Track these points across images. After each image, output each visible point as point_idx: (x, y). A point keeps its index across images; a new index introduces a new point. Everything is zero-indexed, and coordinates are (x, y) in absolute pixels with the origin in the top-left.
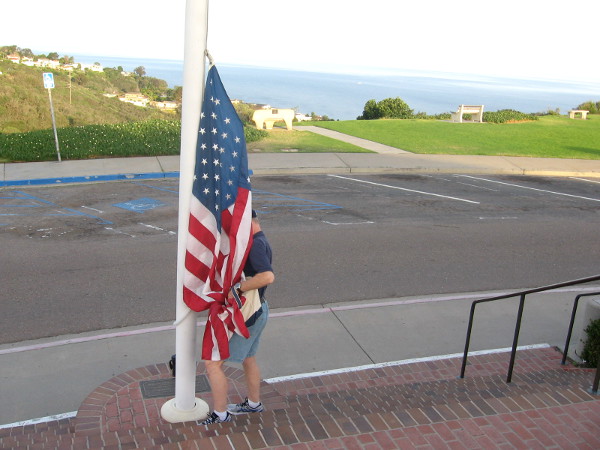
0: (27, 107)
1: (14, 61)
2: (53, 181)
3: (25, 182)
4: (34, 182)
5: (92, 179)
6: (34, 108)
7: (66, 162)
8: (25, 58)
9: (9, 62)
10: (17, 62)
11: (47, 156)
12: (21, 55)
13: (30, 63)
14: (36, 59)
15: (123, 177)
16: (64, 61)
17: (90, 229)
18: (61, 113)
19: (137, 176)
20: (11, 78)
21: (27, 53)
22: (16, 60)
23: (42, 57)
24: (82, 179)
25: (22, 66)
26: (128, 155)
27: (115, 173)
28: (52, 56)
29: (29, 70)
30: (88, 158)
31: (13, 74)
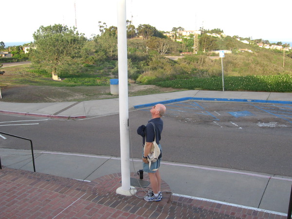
0: (258, 67)
1: (260, 46)
2: (213, 99)
3: (201, 99)
4: (205, 99)
5: (231, 100)
6: (261, 69)
7: (226, 92)
8: (265, 45)
9: (258, 47)
10: (262, 46)
11: (219, 88)
12: (263, 43)
13: (267, 47)
14: (270, 45)
15: (246, 100)
16: (284, 46)
17: (206, 121)
18: (275, 71)
19: (253, 101)
20: (256, 54)
21: (267, 42)
22: (261, 46)
23: (274, 44)
24: (226, 100)
25: (263, 49)
26: (256, 91)
27: (243, 98)
28: (279, 44)
29: (267, 50)
30: (237, 90)
31: (258, 52)
